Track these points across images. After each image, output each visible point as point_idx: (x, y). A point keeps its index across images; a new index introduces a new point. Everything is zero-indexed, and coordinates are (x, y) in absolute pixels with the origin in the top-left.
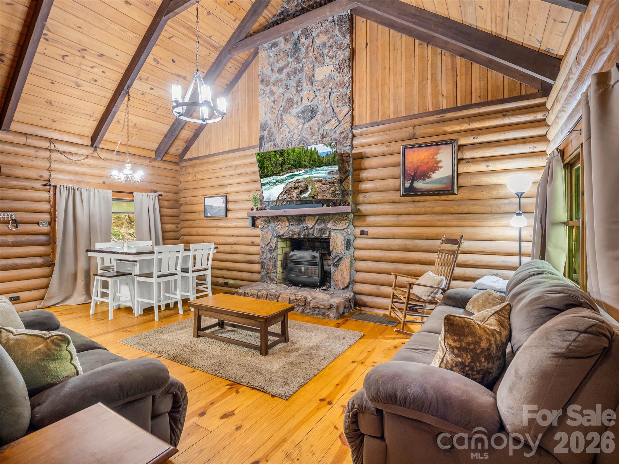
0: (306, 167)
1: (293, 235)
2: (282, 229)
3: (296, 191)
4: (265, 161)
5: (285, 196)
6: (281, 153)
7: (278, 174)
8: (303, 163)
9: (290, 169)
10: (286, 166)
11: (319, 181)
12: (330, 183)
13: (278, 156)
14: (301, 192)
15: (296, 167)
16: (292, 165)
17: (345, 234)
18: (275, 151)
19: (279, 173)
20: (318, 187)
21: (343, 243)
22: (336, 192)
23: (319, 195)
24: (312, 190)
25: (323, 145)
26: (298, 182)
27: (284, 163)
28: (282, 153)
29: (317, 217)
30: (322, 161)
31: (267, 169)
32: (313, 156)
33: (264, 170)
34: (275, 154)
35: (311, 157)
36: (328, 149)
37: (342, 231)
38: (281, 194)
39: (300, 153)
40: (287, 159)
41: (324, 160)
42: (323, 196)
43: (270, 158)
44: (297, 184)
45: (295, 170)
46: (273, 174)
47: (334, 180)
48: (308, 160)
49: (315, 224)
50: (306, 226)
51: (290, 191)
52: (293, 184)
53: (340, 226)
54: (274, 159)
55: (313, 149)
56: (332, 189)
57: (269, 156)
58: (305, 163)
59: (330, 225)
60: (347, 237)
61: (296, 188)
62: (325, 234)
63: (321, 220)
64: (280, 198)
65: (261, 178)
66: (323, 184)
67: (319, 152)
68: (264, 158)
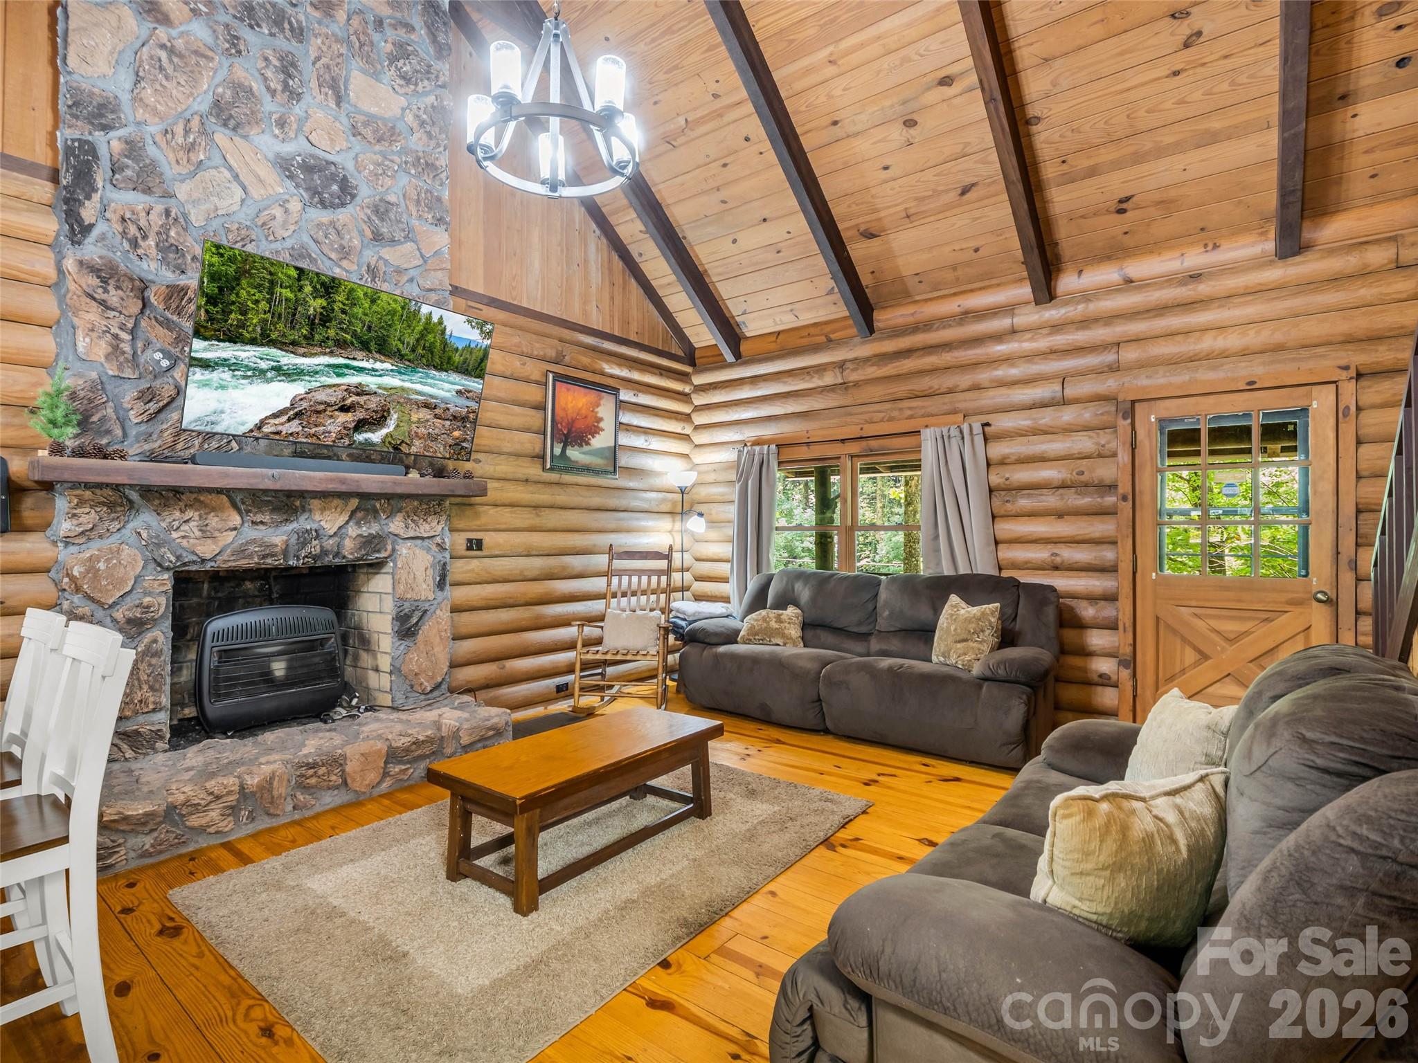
0: (402, 357)
1: (264, 557)
2: (205, 533)
3: (343, 418)
4: (244, 282)
5: (294, 427)
6: (323, 284)
7: (290, 346)
8: (394, 343)
9: (341, 344)
10: (332, 333)
11: (426, 406)
12: (455, 418)
13: (308, 289)
14: (360, 425)
15: (365, 346)
16: (354, 334)
17: (434, 548)
18: (301, 271)
19: (294, 343)
20: (419, 421)
21: (430, 572)
22: (464, 444)
23: (417, 442)
24: (398, 426)
25: (464, 318)
26: (360, 391)
27: (325, 318)
28: (328, 287)
29: (354, 502)
30: (450, 358)
31: (244, 313)
32: (430, 337)
33: (226, 313)
34: (299, 279)
35: (422, 336)
36: (474, 335)
37: (426, 543)
38: (275, 416)
39: (393, 313)
40: (344, 312)
41: (457, 358)
42: (426, 448)
43: (272, 283)
44: (355, 398)
45: (360, 354)
46: (264, 339)
47: (468, 412)
48: (411, 340)
49: (347, 523)
50: (315, 526)
51: (318, 412)
52: (340, 394)
53: (425, 529)
54: (287, 293)
55: (435, 319)
56: (456, 434)
57: (271, 274)
58: (400, 346)
59: (396, 525)
60: (439, 557)
61: (345, 409)
62: (379, 551)
63: (367, 510)
64: (267, 429)
65: (197, 334)
66: (436, 416)
67: (448, 332)
68: (241, 273)
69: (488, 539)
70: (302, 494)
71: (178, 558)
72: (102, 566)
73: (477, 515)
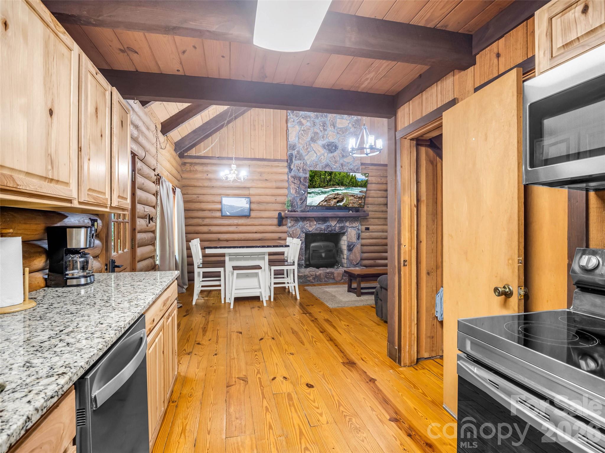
0: (346, 186)
1: (320, 231)
2: (310, 226)
3: (335, 200)
4: (315, 176)
5: (325, 203)
6: (330, 173)
7: (324, 187)
8: (345, 183)
9: (333, 185)
10: (332, 183)
11: (352, 196)
12: (359, 198)
13: (327, 175)
14: (338, 202)
15: (338, 185)
16: (336, 182)
17: (357, 230)
18: (326, 172)
19: (325, 186)
20: (351, 200)
21: (356, 235)
22: (362, 204)
23: (351, 204)
24: (346, 201)
25: (361, 174)
26: (338, 194)
27: (330, 180)
28: (330, 174)
29: (338, 219)
30: (357, 184)
31: (316, 182)
32: (353, 180)
33: (313, 183)
35: (351, 180)
36: (363, 178)
37: (355, 228)
38: (322, 201)
39: (344, 176)
40: (334, 178)
41: (359, 184)
42: (353, 205)
43: (320, 175)
44: (337, 196)
45: (337, 186)
46: (320, 187)
47: (363, 196)
48: (348, 181)
49: (337, 223)
50: (330, 224)
51: (330, 200)
52: (334, 195)
53: (354, 225)
54: (323, 177)
55: (354, 176)
56: (360, 202)
57: (320, 173)
58: (346, 183)
59: (347, 224)
60: (358, 232)
61: (335, 199)
62: (344, 230)
63: (341, 220)
64: (320, 204)
65: (309, 188)
66: (355, 198)
67: (357, 178)
68: (315, 174)
69: (371, 227)
70: (327, 217)
71: (306, 231)
72: (294, 232)
73: (368, 221)
